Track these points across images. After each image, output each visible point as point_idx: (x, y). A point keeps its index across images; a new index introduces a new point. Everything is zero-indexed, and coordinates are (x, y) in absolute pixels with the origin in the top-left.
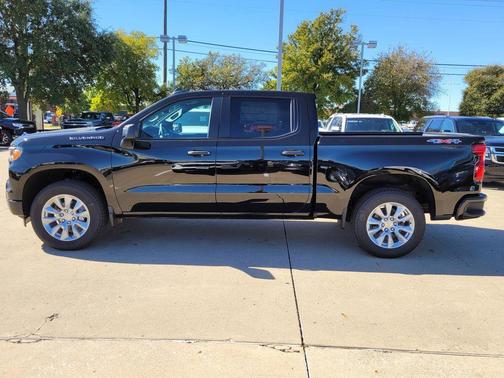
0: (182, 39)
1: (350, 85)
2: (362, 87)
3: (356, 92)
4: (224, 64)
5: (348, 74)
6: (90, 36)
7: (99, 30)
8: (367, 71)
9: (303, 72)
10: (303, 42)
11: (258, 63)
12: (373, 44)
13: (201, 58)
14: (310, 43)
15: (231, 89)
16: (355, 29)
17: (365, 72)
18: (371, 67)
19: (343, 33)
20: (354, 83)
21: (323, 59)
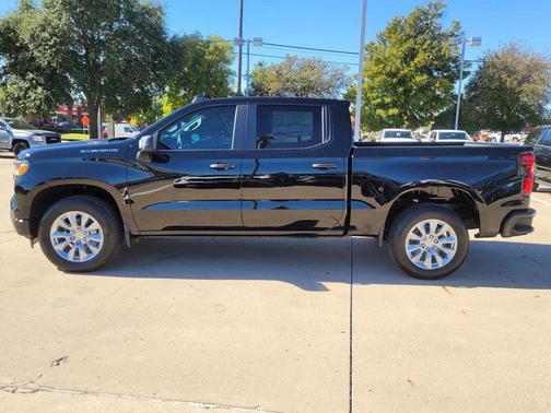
0: (259, 42)
1: (447, 90)
2: (463, 91)
3: (455, 97)
4: (303, 69)
5: (445, 77)
6: (162, 41)
7: (171, 35)
8: (469, 73)
9: (392, 75)
10: (393, 40)
11: (341, 66)
12: (477, 41)
13: (278, 62)
14: (402, 42)
15: (310, 96)
16: (458, 26)
17: (466, 74)
18: (474, 68)
19: (442, 31)
20: (453, 88)
21: (416, 60)
